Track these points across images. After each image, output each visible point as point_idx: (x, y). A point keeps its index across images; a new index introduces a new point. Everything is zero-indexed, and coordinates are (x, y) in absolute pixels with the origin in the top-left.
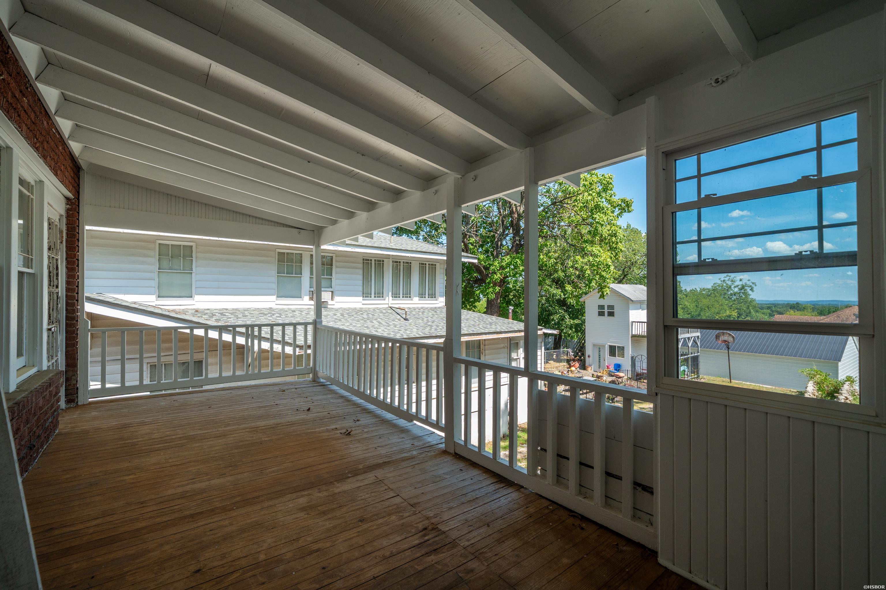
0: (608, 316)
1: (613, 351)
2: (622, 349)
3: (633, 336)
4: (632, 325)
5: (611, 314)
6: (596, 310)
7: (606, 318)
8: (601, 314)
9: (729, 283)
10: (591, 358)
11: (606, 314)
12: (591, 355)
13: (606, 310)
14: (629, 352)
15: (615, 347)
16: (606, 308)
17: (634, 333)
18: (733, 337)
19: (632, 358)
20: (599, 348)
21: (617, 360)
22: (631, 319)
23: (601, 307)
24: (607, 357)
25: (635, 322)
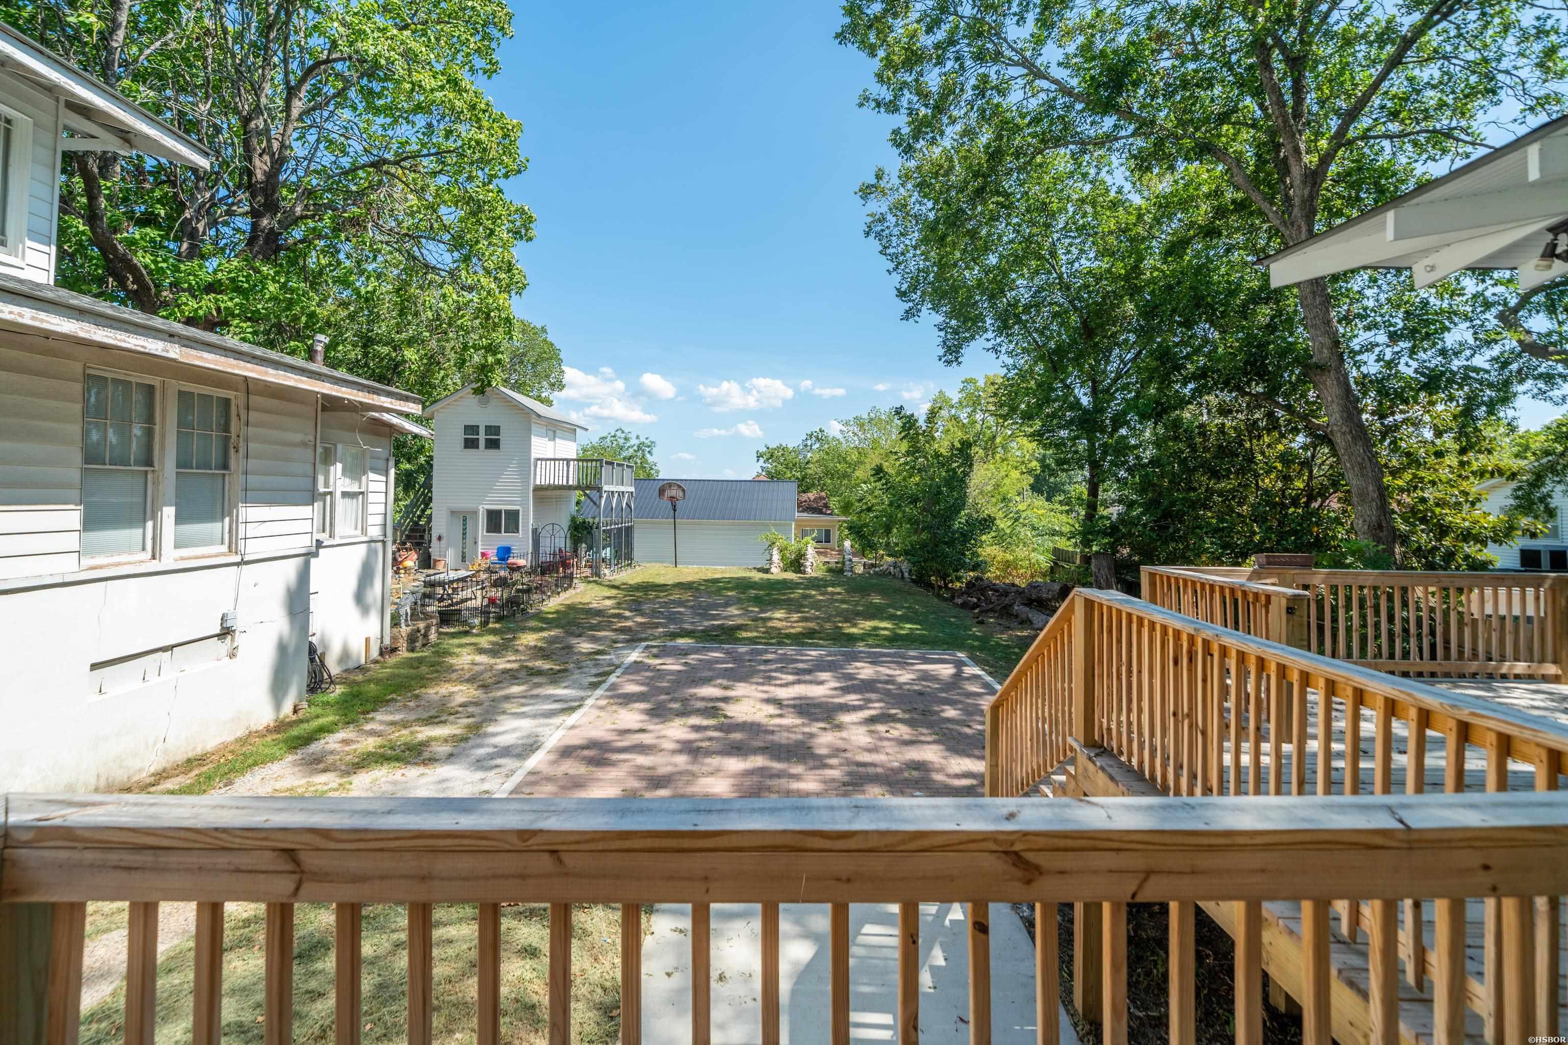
0: (487, 447)
1: (494, 520)
2: (513, 516)
3: (538, 489)
4: (536, 466)
5: (494, 444)
6: (460, 437)
7: (482, 454)
8: (471, 444)
9: (621, 441)
10: (443, 542)
11: (482, 443)
12: (444, 535)
13: (482, 437)
14: (528, 521)
15: (500, 512)
16: (482, 431)
17: (538, 482)
18: (684, 491)
19: (535, 531)
20: (464, 518)
21: (504, 539)
22: (534, 454)
23: (471, 429)
24: (483, 536)
25: (542, 460)
